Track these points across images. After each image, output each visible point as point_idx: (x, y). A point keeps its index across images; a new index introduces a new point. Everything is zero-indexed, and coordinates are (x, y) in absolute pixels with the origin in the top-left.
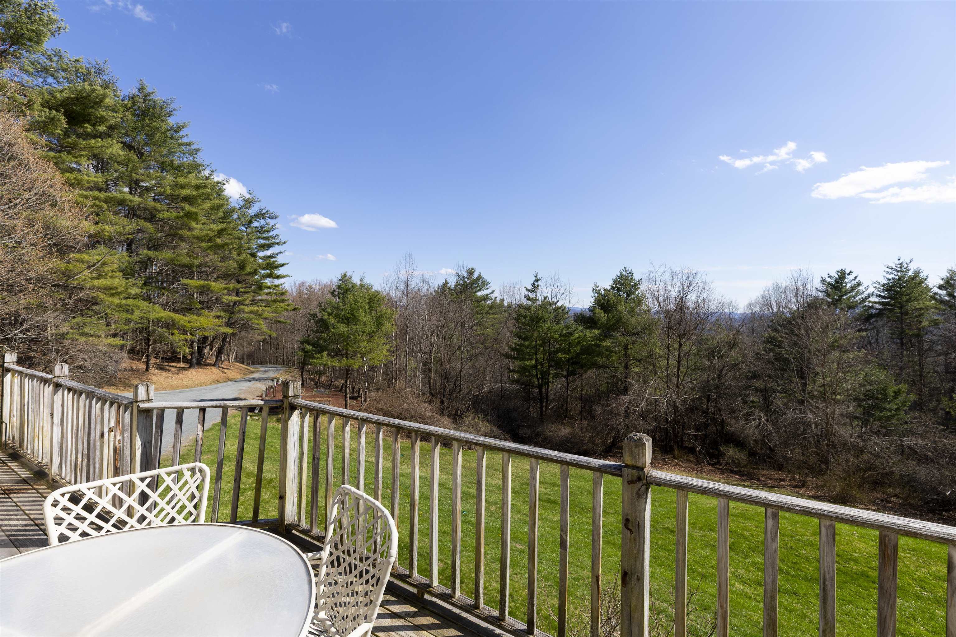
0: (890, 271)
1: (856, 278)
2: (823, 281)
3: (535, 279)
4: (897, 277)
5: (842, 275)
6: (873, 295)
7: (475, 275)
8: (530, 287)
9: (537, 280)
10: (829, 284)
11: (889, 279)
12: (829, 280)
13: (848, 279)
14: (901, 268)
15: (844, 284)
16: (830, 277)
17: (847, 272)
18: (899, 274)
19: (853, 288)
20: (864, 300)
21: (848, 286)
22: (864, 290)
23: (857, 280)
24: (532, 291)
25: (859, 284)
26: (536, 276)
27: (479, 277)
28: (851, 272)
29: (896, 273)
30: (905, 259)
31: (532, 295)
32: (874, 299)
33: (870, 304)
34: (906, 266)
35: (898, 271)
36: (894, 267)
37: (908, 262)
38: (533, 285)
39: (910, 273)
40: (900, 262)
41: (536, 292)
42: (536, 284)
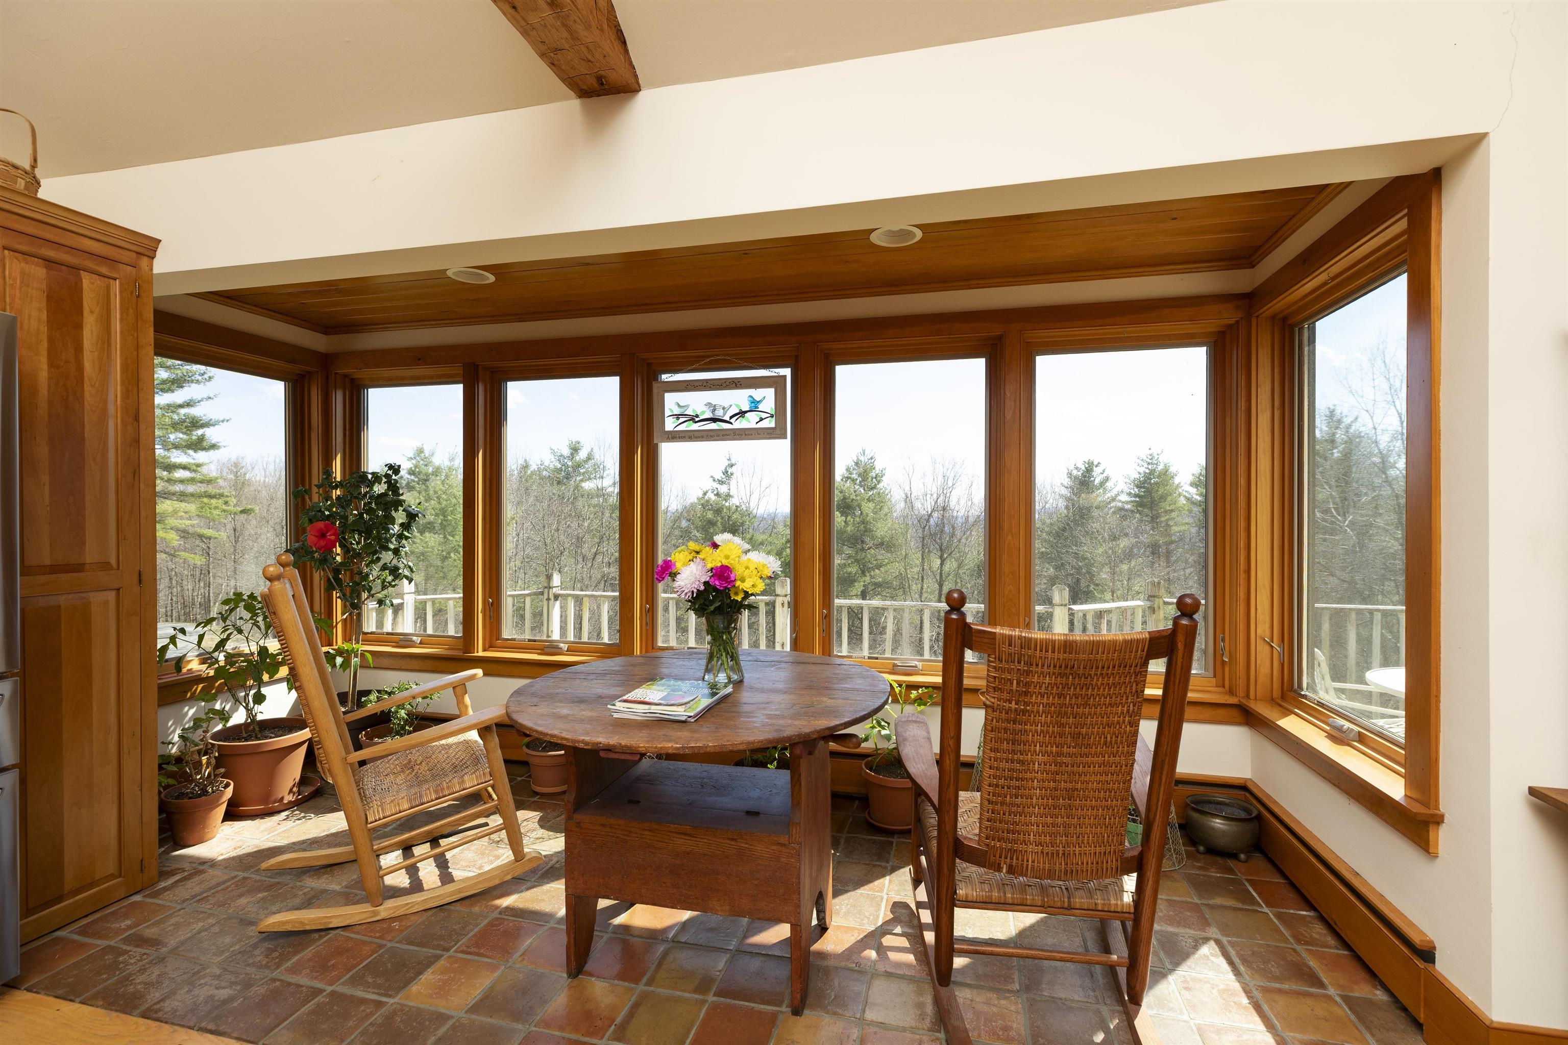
0: (1141, 462)
1: (1104, 471)
2: (1070, 475)
3: (727, 463)
4: (1147, 471)
5: (1089, 469)
6: (1122, 492)
7: (582, 455)
8: (719, 475)
9: (732, 466)
10: (1076, 477)
11: (1140, 473)
12: (1075, 472)
13: (1097, 471)
14: (1152, 460)
15: (1092, 479)
16: (1077, 468)
17: (1095, 463)
18: (1150, 467)
19: (1102, 484)
20: (1114, 500)
21: (1097, 482)
22: (1113, 486)
23: (1105, 475)
24: (721, 482)
25: (1107, 479)
26: (729, 459)
27: (589, 458)
28: (1099, 463)
29: (1146, 466)
30: (1155, 451)
31: (723, 489)
32: (1124, 498)
33: (1120, 504)
34: (1156, 457)
35: (1149, 464)
36: (1145, 458)
37: (1159, 453)
38: (726, 473)
39: (1161, 467)
40: (1151, 452)
41: (729, 484)
42: (730, 471)
